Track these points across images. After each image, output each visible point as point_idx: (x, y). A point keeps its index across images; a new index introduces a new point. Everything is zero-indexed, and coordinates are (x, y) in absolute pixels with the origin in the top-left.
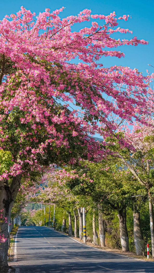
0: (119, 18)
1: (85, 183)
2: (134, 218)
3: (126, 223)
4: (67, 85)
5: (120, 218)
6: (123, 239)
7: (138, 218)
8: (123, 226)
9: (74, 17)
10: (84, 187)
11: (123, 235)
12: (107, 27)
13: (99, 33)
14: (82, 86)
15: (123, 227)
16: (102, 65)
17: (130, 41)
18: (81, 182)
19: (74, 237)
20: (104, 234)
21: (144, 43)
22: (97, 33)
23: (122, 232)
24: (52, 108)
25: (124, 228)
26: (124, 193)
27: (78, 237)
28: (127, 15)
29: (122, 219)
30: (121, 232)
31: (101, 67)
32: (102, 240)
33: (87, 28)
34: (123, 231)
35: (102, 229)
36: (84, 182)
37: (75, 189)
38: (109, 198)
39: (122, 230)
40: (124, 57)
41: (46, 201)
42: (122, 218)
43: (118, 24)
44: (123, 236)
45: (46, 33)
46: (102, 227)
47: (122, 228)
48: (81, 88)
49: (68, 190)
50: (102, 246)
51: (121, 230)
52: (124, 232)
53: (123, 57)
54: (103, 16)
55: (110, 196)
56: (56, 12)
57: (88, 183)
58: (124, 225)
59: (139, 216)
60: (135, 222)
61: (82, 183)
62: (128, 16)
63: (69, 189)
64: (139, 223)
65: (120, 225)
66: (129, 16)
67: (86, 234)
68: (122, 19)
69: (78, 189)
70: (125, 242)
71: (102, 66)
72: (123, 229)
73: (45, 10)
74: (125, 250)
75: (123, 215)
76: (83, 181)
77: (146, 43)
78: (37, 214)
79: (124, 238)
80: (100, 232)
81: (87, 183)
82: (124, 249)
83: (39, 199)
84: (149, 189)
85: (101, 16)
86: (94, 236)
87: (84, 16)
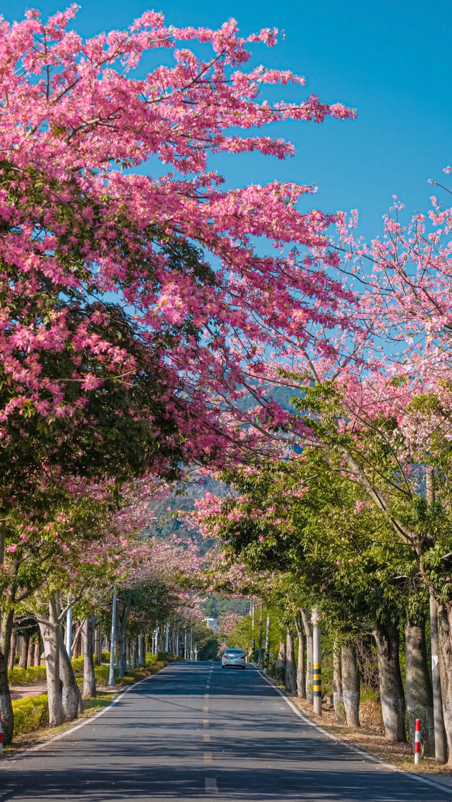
0: (250, 39)
1: (273, 535)
2: (409, 642)
3: (397, 656)
4: (83, 237)
5: (381, 641)
6: (387, 703)
7: (418, 642)
8: (389, 665)
9: (120, 34)
10: (267, 545)
11: (389, 692)
12: (222, 64)
13: (202, 82)
14: (127, 240)
15: (387, 668)
16: (222, 181)
17: (301, 107)
18: (260, 531)
19: (296, 695)
20: (358, 689)
21: (342, 114)
22: (198, 82)
23: (385, 682)
24: (34, 305)
25: (392, 673)
26: (372, 567)
27: (304, 696)
28: (272, 29)
29: (386, 646)
30: (383, 683)
31: (219, 185)
32: (350, 708)
33: (166, 67)
34: (390, 679)
35: (349, 674)
36: (270, 533)
37: (248, 552)
38: (335, 581)
39: (386, 678)
40: (293, 155)
41: (219, 587)
42: (386, 643)
43: (249, 56)
44: (389, 697)
45: (43, 84)
46: (352, 669)
47: (386, 671)
48: (125, 247)
49: (229, 555)
50: (350, 722)
51: (383, 679)
52: (392, 682)
53: (289, 155)
54: (207, 32)
55: (339, 574)
56: (56, 19)
57: (281, 535)
58: (391, 663)
59: (423, 636)
60: (410, 655)
61: (265, 532)
62: (276, 32)
63: (231, 553)
64: (420, 658)
65: (382, 662)
66: (278, 31)
67: (320, 688)
68: (257, 39)
69: (256, 551)
70: (394, 714)
71: (222, 184)
72: (389, 676)
73: (26, 15)
74: (394, 737)
75: (390, 631)
76: (269, 527)
77: (347, 115)
78: (240, 627)
79: (390, 700)
80: (345, 682)
81: (279, 534)
82: (389, 735)
83: (200, 582)
84: (423, 554)
85: (201, 33)
86: (335, 694)
87: (156, 33)
